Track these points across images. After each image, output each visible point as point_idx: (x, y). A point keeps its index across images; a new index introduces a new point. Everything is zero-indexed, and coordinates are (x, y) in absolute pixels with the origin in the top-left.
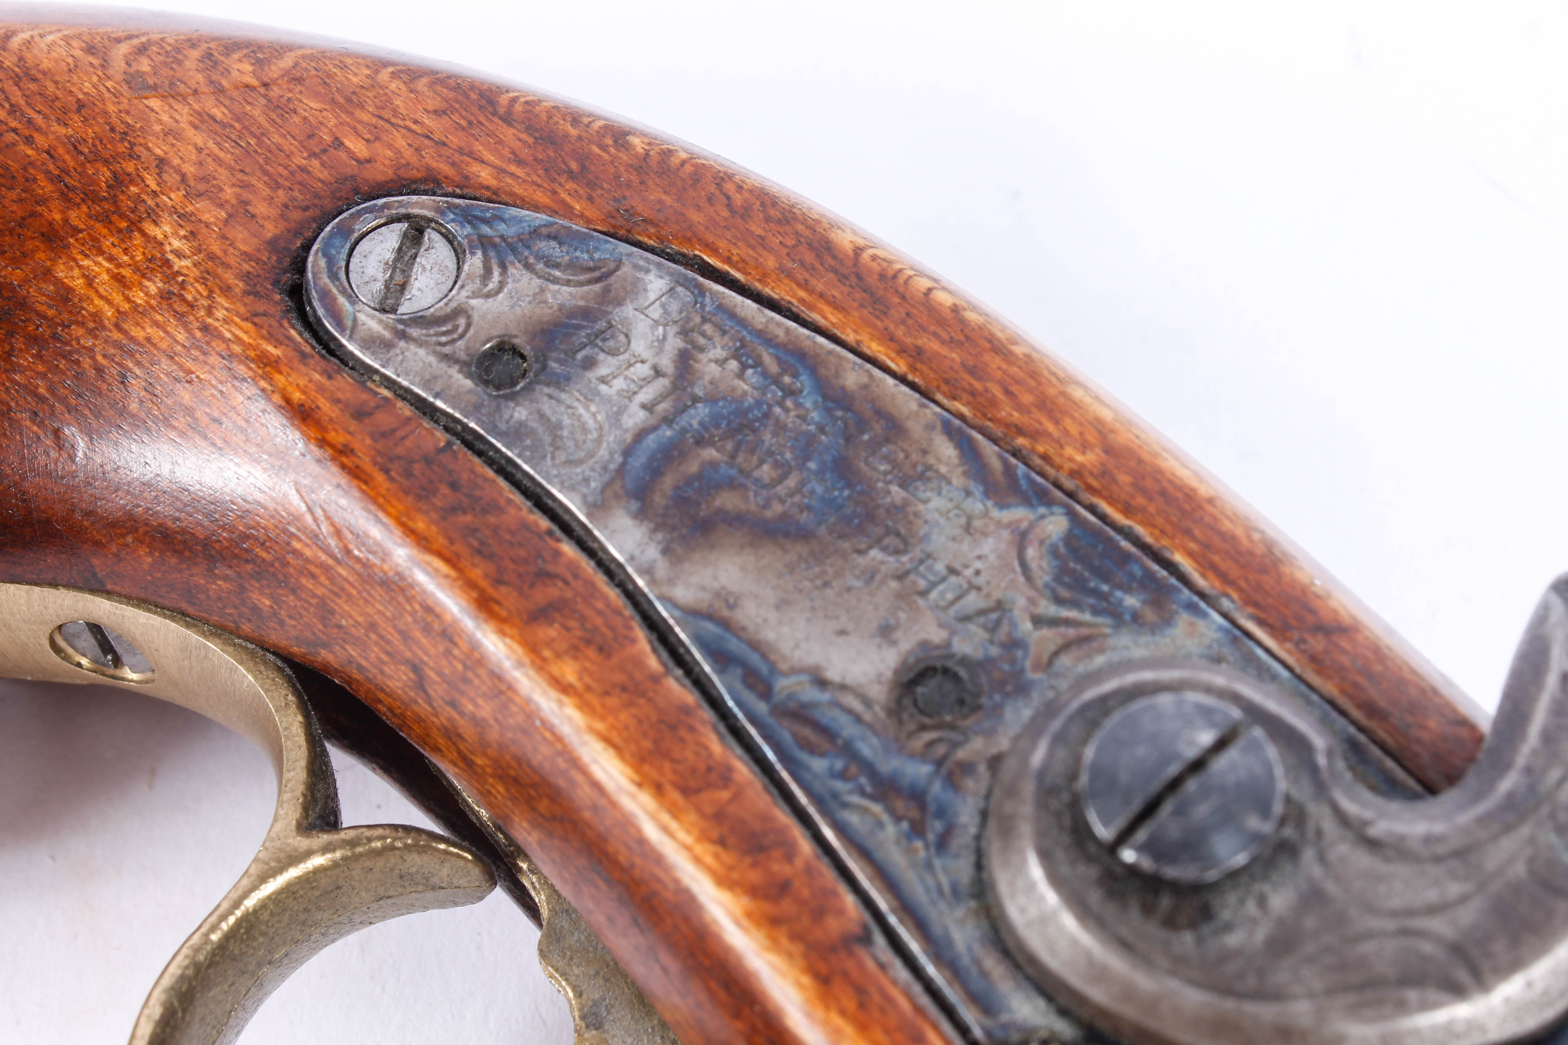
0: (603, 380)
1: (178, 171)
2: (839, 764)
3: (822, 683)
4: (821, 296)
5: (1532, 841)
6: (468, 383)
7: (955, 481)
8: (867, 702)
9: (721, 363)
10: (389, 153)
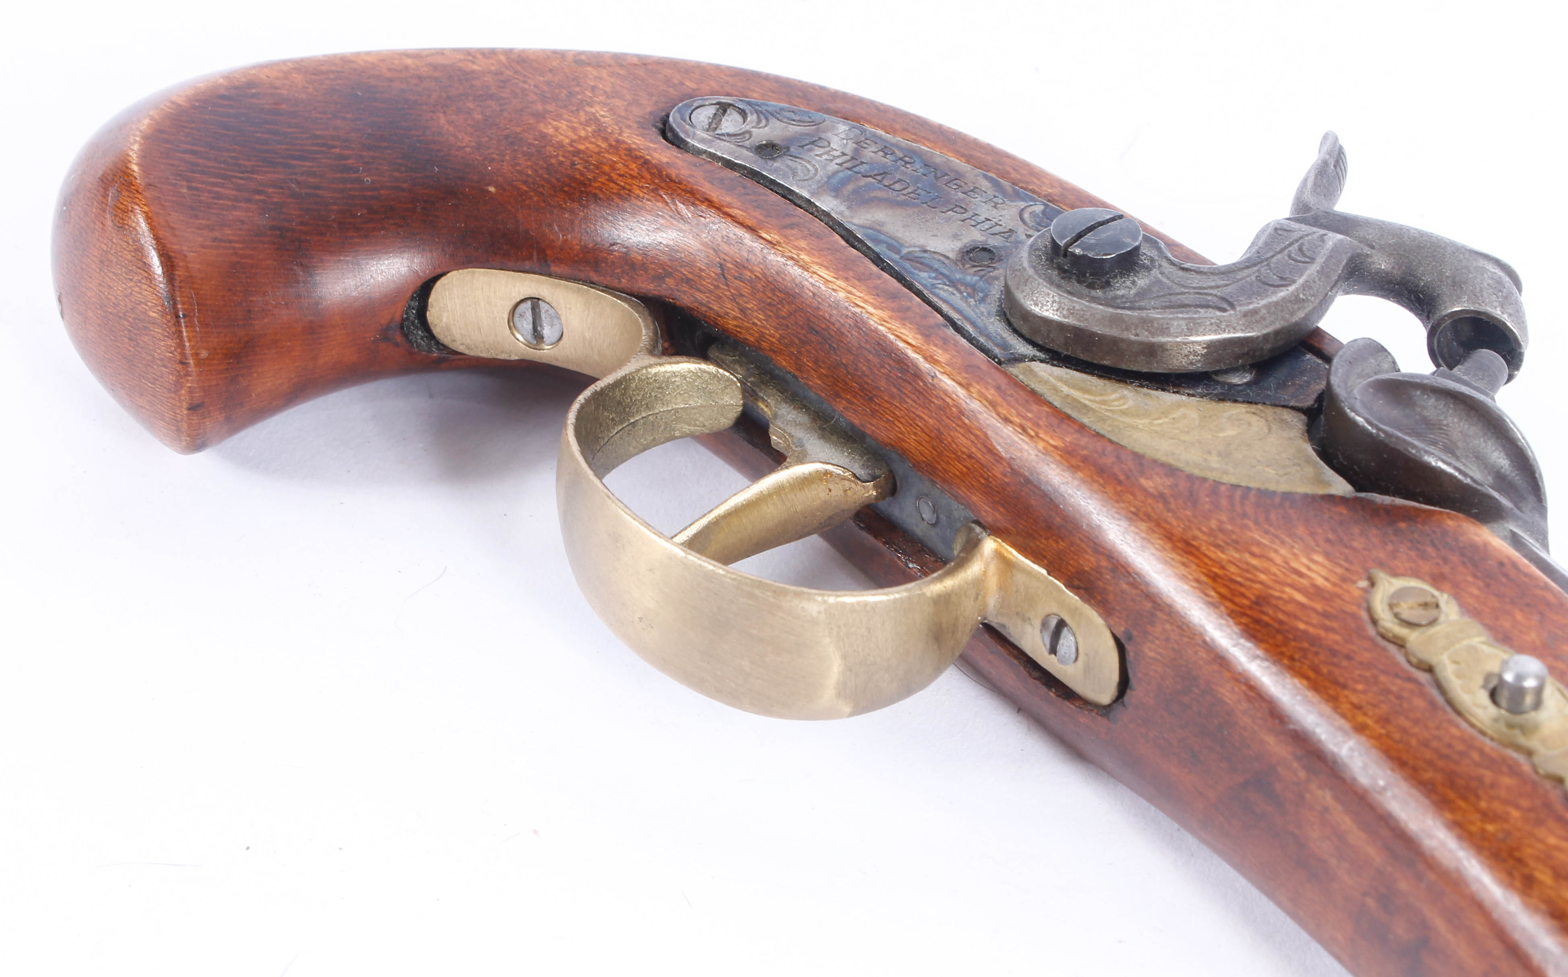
0: (817, 155)
1: (602, 89)
2: (933, 275)
3: (925, 251)
4: (923, 138)
5: (1258, 271)
6: (751, 154)
7: (989, 192)
8: (948, 258)
9: (875, 152)
10: (707, 87)
